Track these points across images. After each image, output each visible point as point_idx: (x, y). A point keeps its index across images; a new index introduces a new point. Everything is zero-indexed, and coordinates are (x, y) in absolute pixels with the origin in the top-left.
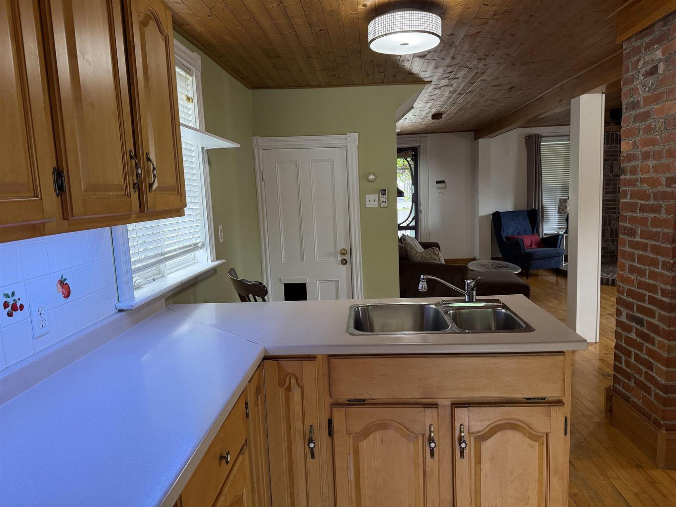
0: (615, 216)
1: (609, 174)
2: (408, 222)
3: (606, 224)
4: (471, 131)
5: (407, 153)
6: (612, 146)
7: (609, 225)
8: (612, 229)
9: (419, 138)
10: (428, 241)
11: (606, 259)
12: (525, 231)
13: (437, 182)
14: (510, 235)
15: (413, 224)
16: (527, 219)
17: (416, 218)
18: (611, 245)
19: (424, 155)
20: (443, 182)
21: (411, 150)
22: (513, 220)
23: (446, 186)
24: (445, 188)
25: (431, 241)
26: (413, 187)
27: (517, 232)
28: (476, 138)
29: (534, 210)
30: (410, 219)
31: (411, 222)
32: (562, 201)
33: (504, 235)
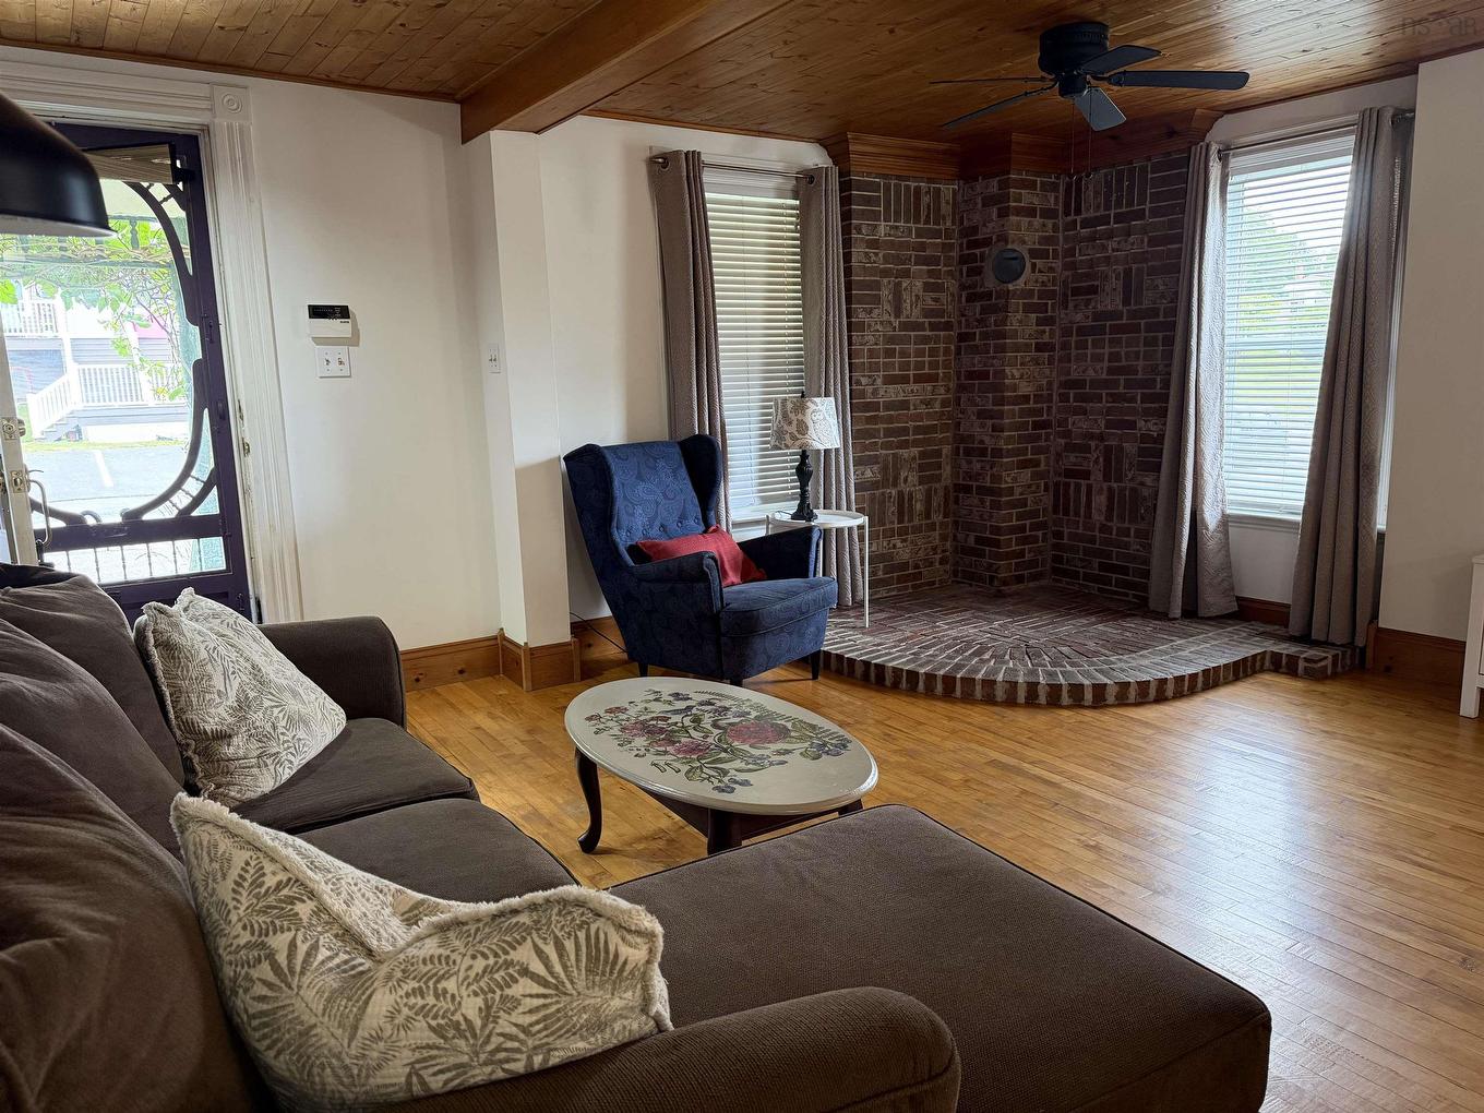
0: (906, 455)
1: (892, 319)
2: (182, 500)
3: (888, 480)
4: (447, 96)
5: (147, 160)
6: (897, 227)
7: (895, 485)
8: (901, 494)
9: (204, 90)
10: (294, 619)
11: (889, 591)
12: (682, 518)
13: (317, 312)
14: (638, 538)
15: (211, 506)
16: (683, 472)
17: (224, 478)
18: (899, 545)
19: (234, 172)
20: (343, 312)
21: (166, 148)
22: (640, 477)
23: (356, 332)
24: (354, 340)
25: (310, 618)
26: (196, 330)
27: (657, 523)
28: (471, 131)
29: (701, 437)
30: (193, 487)
31: (197, 501)
32: (789, 406)
33: (622, 539)
